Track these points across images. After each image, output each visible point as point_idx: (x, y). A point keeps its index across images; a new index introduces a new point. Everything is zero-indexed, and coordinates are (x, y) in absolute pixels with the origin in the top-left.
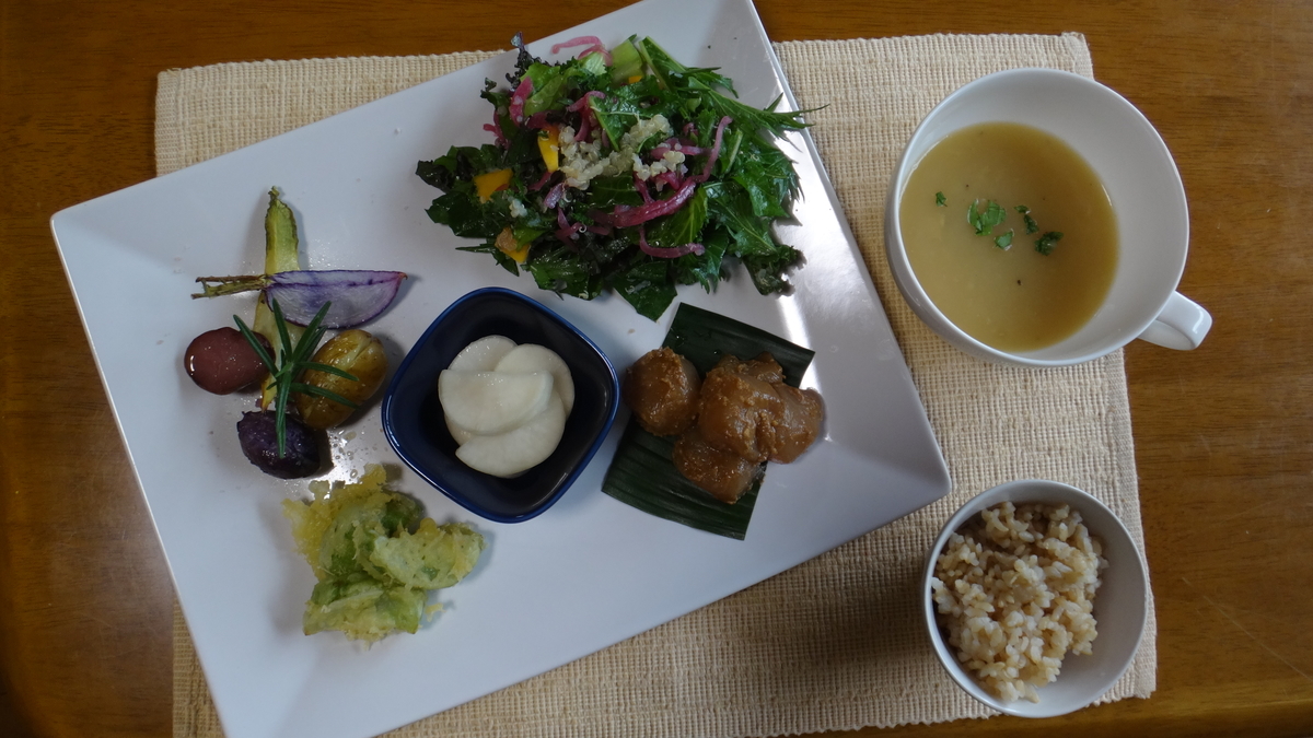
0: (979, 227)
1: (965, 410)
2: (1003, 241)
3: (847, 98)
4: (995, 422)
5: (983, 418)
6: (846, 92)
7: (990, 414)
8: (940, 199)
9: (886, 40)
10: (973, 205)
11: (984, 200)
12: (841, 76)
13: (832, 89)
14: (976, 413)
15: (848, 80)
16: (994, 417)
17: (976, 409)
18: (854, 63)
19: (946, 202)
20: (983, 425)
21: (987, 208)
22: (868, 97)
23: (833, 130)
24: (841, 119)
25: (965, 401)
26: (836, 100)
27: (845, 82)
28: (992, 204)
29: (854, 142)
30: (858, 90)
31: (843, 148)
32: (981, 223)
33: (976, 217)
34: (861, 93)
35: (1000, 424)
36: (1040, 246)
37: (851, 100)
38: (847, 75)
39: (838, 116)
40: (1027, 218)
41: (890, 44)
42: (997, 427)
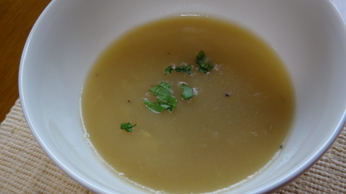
0: (167, 106)
1: (316, 186)
2: (187, 93)
3: (23, 162)
4: (333, 165)
5: (327, 174)
6: (19, 160)
7: (325, 166)
8: (126, 128)
9: (9, 115)
10: (146, 103)
11: (147, 94)
12: (6, 158)
13: (9, 169)
14: (321, 177)
15: (12, 154)
16: (328, 164)
17: (317, 176)
18: (5, 144)
19: (132, 124)
20: (333, 176)
21: (155, 95)
22: (33, 145)
23: (36, 185)
24: (34, 174)
25: (308, 183)
26: (18, 171)
27: (12, 157)
28: (153, 90)
29: (55, 173)
30: (24, 151)
31: (54, 184)
32: (164, 103)
33: (157, 105)
34: (27, 149)
35: (336, 161)
36: (203, 69)
37: (26, 160)
38: (9, 153)
39: (30, 175)
40: (178, 69)
41: (13, 113)
42: (337, 165)
